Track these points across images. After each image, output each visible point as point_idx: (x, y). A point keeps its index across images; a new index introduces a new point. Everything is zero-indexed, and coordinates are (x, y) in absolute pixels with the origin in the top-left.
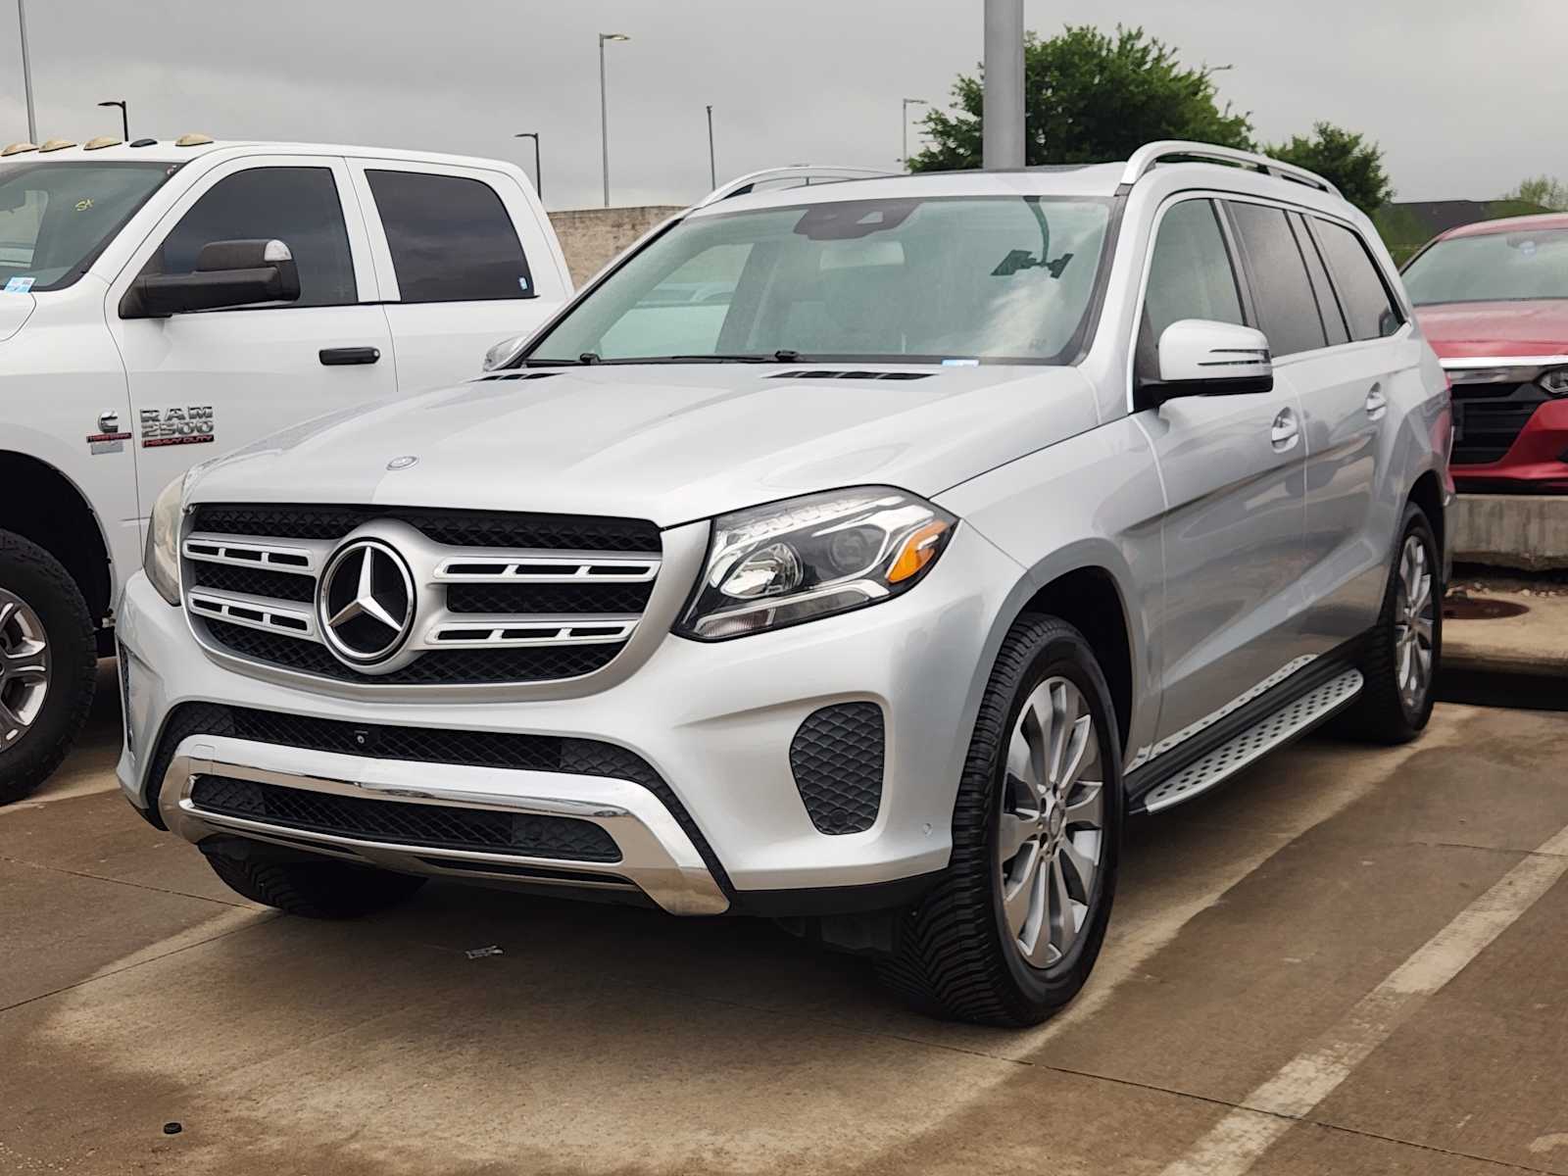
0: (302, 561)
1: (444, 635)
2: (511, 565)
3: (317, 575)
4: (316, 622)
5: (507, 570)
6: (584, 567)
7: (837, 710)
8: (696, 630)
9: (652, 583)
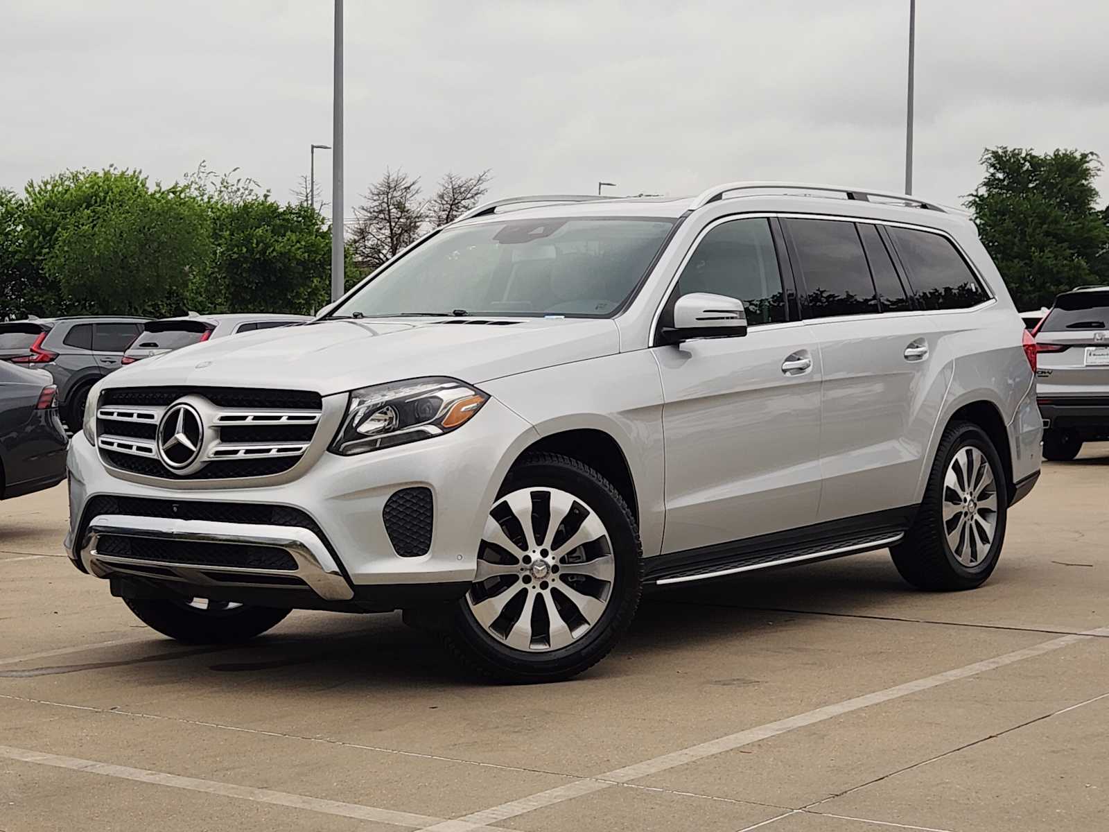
0: (151, 417)
1: (217, 453)
2: (250, 416)
3: (158, 423)
4: (155, 449)
5: (248, 419)
6: (285, 417)
7: (408, 491)
8: (341, 450)
9: (315, 425)
